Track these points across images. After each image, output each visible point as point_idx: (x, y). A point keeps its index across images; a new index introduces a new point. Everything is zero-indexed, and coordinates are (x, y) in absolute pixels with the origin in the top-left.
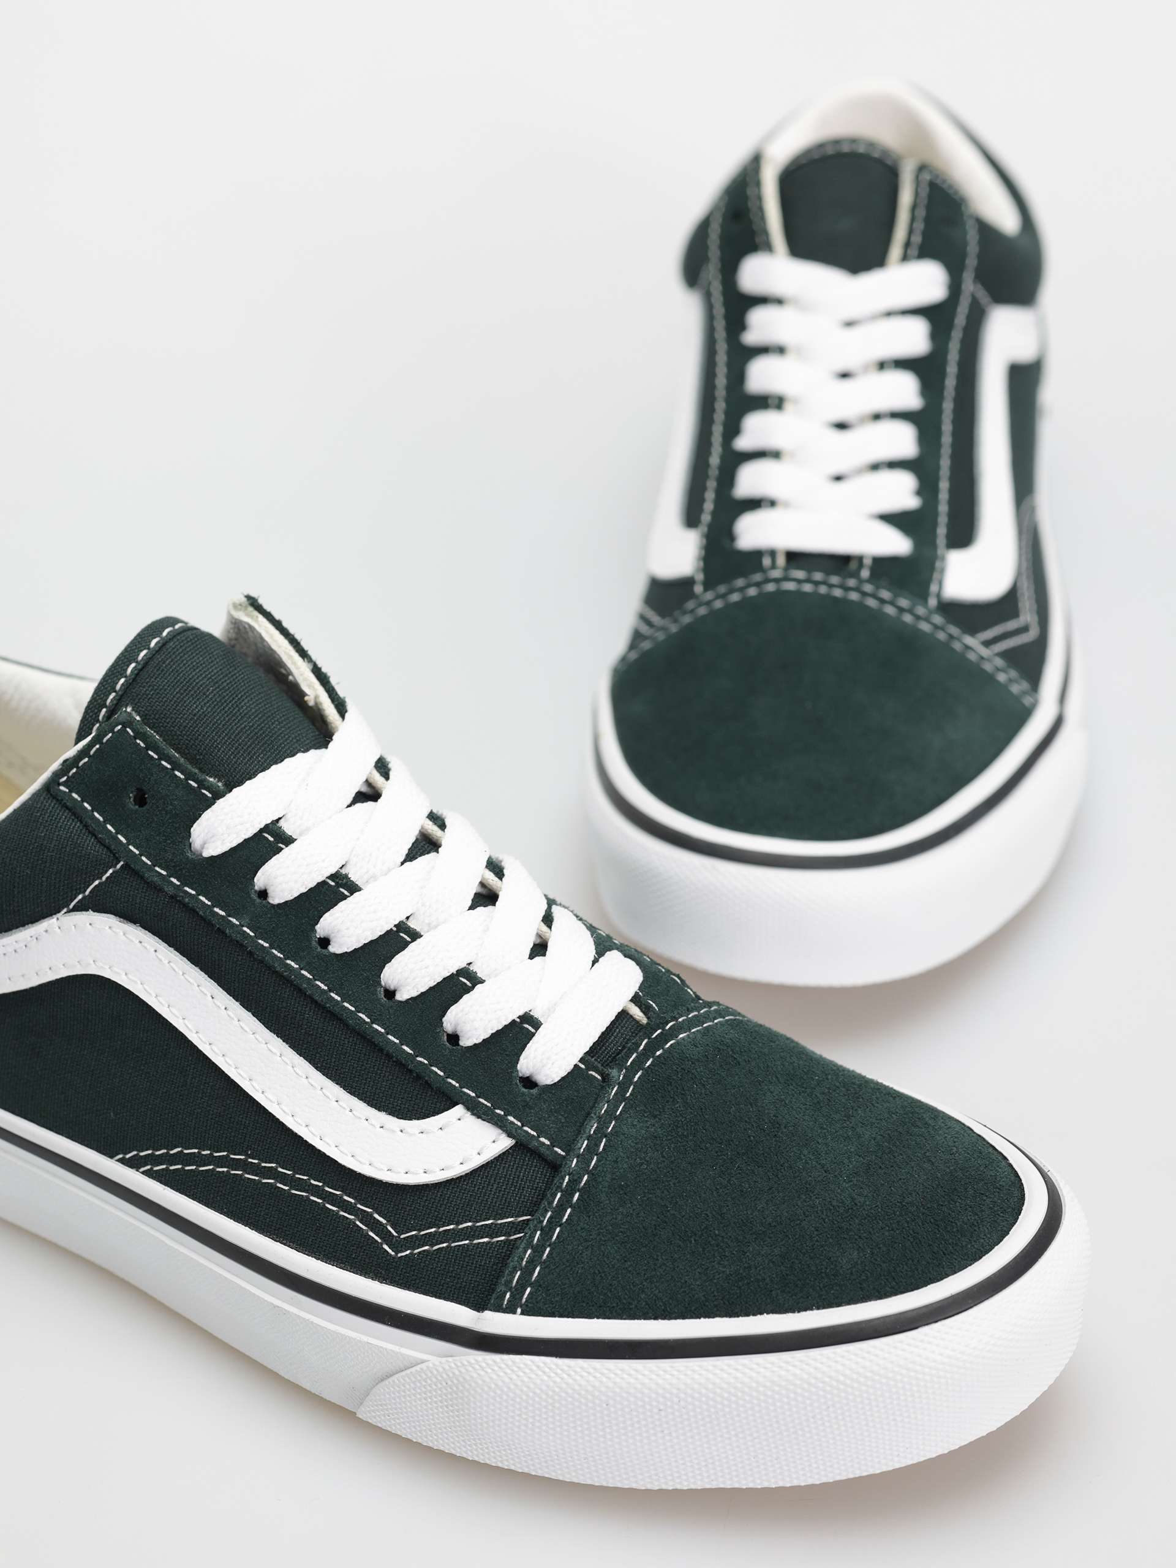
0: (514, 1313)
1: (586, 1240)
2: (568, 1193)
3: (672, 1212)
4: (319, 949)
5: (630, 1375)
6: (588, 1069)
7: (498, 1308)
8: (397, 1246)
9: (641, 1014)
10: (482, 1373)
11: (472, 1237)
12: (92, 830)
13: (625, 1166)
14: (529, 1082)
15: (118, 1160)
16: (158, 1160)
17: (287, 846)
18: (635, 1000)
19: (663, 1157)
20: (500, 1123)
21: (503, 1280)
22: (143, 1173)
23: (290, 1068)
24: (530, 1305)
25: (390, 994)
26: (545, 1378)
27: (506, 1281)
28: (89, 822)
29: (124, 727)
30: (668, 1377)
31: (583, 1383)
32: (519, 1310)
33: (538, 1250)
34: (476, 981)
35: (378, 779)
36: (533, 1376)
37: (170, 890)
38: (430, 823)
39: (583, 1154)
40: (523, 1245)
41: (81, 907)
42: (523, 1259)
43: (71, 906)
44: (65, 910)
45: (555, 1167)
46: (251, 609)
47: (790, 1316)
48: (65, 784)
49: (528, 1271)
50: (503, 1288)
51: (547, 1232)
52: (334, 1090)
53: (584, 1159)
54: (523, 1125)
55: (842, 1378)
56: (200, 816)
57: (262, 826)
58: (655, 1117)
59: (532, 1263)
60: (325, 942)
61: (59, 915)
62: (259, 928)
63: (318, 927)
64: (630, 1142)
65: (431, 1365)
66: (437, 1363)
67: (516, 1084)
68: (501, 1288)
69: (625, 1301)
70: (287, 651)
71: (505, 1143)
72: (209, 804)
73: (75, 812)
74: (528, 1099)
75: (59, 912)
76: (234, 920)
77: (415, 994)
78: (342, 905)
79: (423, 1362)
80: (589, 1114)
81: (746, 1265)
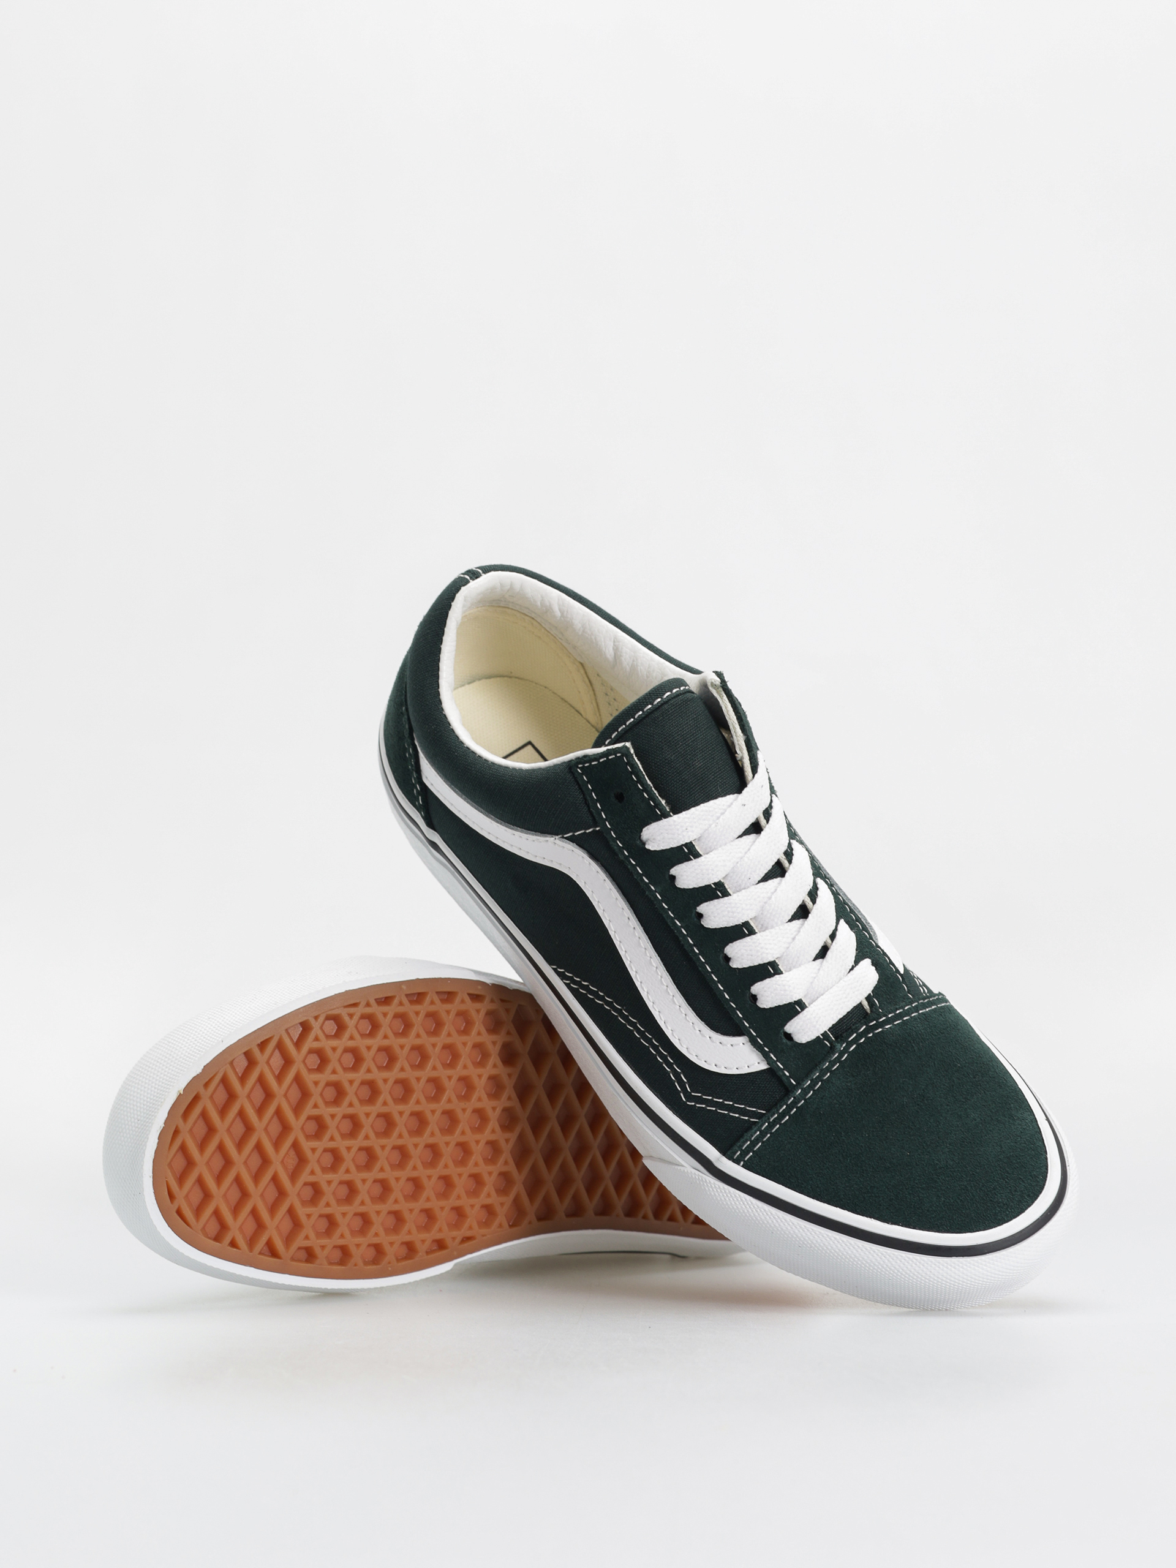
0: (739, 1164)
1: (790, 1138)
2: (789, 1108)
3: (843, 1138)
4: (695, 919)
5: (789, 1224)
6: (824, 1039)
7: (730, 1158)
8: (689, 1097)
9: (868, 1007)
10: (711, 1189)
11: (730, 1111)
12: (588, 803)
13: (827, 1102)
14: (789, 1037)
15: (553, 969)
16: (575, 982)
17: (695, 858)
18: (868, 998)
19: (850, 1102)
20: (766, 1056)
21: (738, 1144)
22: (565, 983)
23: (660, 977)
24: (749, 1164)
25: (728, 959)
26: (744, 1207)
27: (740, 1145)
28: (588, 798)
29: (622, 756)
30: (809, 1234)
31: (763, 1218)
32: (742, 1163)
33: (763, 1134)
34: (778, 972)
35: (763, 821)
36: (737, 1203)
37: (622, 858)
38: (784, 857)
39: (805, 1088)
40: (755, 1129)
41: (571, 839)
42: (752, 1136)
43: (565, 836)
44: (561, 836)
45: (788, 1090)
46: (721, 689)
47: (886, 1225)
48: (580, 768)
49: (754, 1144)
50: (737, 1148)
51: (771, 1125)
52: (680, 1000)
53: (805, 1091)
54: (777, 1061)
55: (901, 1270)
56: (651, 823)
57: (684, 843)
58: (853, 1076)
59: (757, 1140)
60: (700, 916)
61: (557, 837)
62: (665, 897)
63: (698, 908)
64: (834, 1089)
65: (686, 1171)
66: (689, 1172)
67: (781, 1037)
68: (736, 1148)
69: (800, 1181)
70: (734, 724)
71: (763, 1066)
72: (658, 818)
73: (581, 788)
74: (785, 1048)
75: (557, 835)
76: (652, 888)
77: (740, 967)
78: (716, 901)
79: (683, 1166)
80: (816, 1065)
81: (872, 1185)
